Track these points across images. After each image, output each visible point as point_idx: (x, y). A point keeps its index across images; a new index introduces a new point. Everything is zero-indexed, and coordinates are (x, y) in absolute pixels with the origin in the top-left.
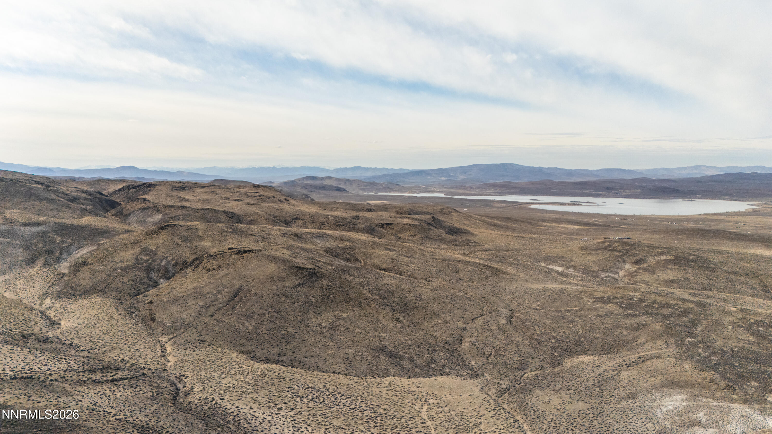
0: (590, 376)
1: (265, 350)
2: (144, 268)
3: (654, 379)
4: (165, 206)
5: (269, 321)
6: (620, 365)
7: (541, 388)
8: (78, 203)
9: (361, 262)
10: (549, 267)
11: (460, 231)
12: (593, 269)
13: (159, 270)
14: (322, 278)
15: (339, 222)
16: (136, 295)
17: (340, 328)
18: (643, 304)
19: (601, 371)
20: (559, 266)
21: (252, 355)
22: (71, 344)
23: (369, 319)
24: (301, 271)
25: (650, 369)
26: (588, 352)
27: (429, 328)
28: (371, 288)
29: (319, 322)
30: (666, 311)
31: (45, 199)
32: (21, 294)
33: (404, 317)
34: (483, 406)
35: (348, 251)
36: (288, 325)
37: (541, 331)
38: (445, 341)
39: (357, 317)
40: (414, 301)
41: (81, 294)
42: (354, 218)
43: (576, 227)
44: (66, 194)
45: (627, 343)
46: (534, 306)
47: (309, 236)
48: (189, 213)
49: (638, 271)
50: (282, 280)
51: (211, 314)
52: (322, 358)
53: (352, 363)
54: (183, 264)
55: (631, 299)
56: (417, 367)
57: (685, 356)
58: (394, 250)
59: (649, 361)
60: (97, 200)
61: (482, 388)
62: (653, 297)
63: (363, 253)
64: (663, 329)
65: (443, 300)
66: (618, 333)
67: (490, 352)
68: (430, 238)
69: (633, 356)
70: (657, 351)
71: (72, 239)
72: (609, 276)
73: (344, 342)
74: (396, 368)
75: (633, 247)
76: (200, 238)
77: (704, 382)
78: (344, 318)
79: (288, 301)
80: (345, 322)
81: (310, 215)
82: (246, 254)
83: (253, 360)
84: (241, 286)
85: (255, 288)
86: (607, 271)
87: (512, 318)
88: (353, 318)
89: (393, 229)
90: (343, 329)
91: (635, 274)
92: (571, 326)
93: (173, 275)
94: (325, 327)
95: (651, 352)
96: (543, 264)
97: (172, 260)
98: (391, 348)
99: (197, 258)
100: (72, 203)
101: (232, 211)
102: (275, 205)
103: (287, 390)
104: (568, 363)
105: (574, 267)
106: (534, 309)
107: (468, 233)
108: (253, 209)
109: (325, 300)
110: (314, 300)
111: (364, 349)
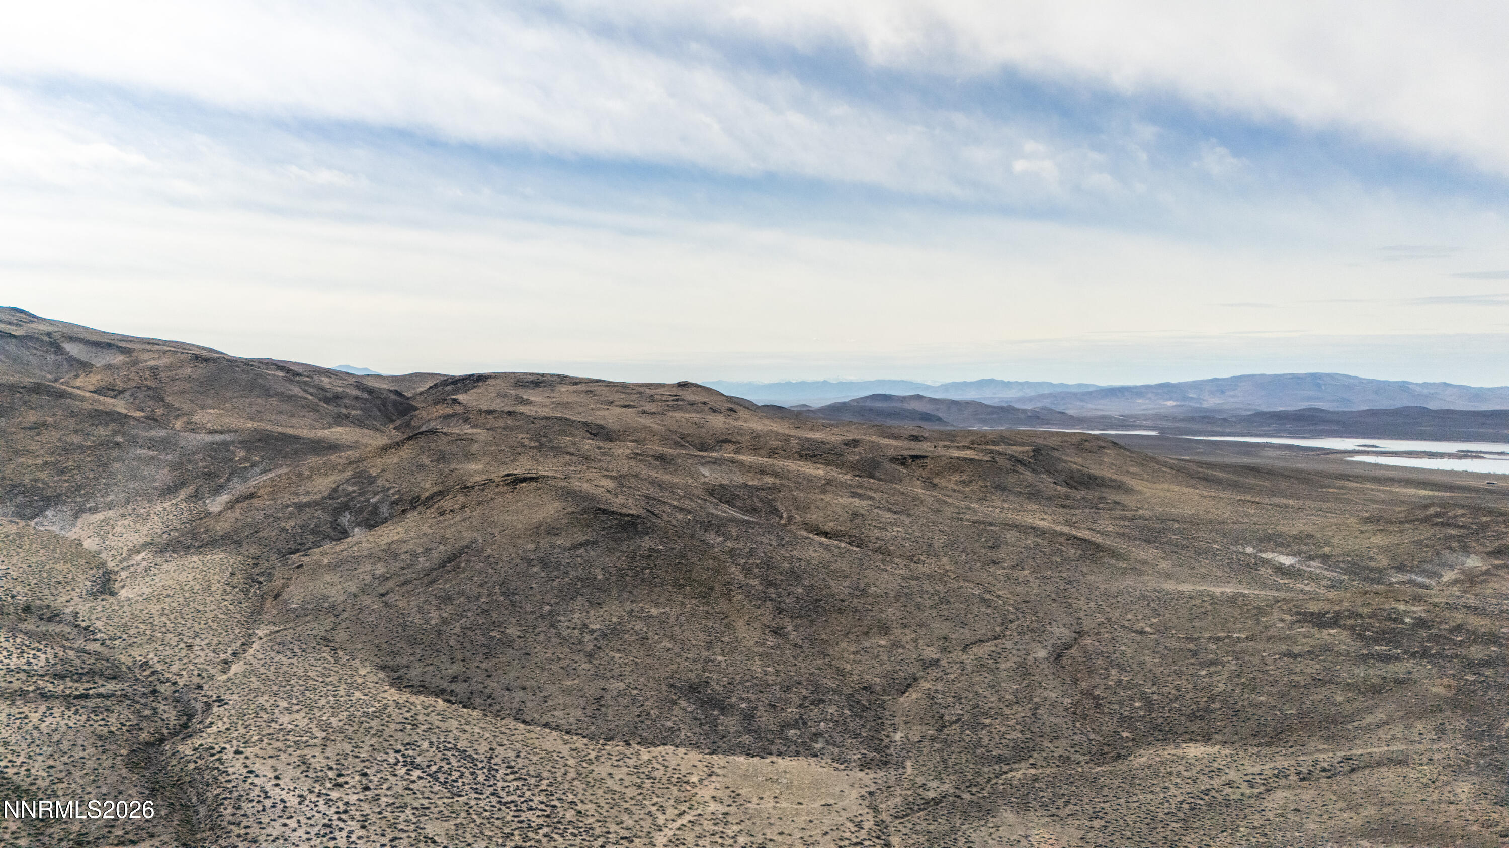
0: (1176, 793)
1: (431, 667)
2: (335, 506)
3: (1352, 815)
4: (480, 411)
5: (479, 610)
6: (1281, 774)
7: (1023, 806)
8: (338, 405)
9: (781, 517)
10: (1264, 556)
11: (1098, 481)
12: (1374, 564)
13: (360, 511)
14: (647, 534)
15: (808, 449)
16: (290, 554)
17: (626, 636)
18: (1423, 633)
19: (1216, 782)
20: (1288, 555)
21: (396, 675)
22: (86, 629)
23: (710, 624)
24: (603, 517)
25: (1355, 789)
26: (1216, 736)
27: (845, 655)
28: (751, 562)
29: (587, 621)
30: (1477, 652)
31: (276, 394)
32: (107, 543)
33: (796, 628)
34: (835, 833)
35: (762, 494)
36: (513, 621)
37: (1120, 681)
38: (865, 685)
39: (683, 619)
40: (841, 596)
41: (200, 547)
42: (846, 445)
43: (1423, 492)
44: (323, 389)
45: (1335, 722)
46: (1138, 627)
47: (690, 461)
48: (517, 423)
49: (1494, 572)
50: (553, 531)
51: (382, 591)
52: (542, 694)
53: (603, 709)
54: (411, 503)
55: (1395, 620)
56: (749, 731)
57: (1478, 765)
58: (871, 498)
59: (1367, 772)
60: (379, 402)
61: (871, 794)
62: (1459, 617)
63: (794, 498)
64: (1449, 695)
65: (920, 600)
66: (1320, 697)
67: (958, 715)
68: (1004, 489)
69: (1331, 754)
70: (1404, 747)
71: (261, 457)
72: (1410, 582)
73: (617, 666)
74: (698, 730)
75: (1501, 519)
76: (469, 457)
77: (1486, 833)
78: (651, 617)
79: (543, 574)
80: (647, 625)
81: (754, 435)
82: (524, 484)
83: (392, 685)
84: (475, 541)
85: (496, 547)
86: (1411, 571)
87: (1068, 647)
88: (672, 619)
89: (924, 467)
90: (631, 639)
91: (1482, 578)
92: (1204, 673)
93: (385, 521)
94: (592, 632)
95: (1386, 749)
96: (1249, 550)
97: (394, 494)
98: (718, 687)
99: (440, 491)
100: (328, 404)
101: (602, 423)
102: (695, 417)
103: (399, 747)
104: (1142, 758)
105: (1325, 558)
106: (1137, 632)
107: (1119, 486)
108: (647, 421)
109: (628, 578)
110: (599, 577)
111: (651, 684)
